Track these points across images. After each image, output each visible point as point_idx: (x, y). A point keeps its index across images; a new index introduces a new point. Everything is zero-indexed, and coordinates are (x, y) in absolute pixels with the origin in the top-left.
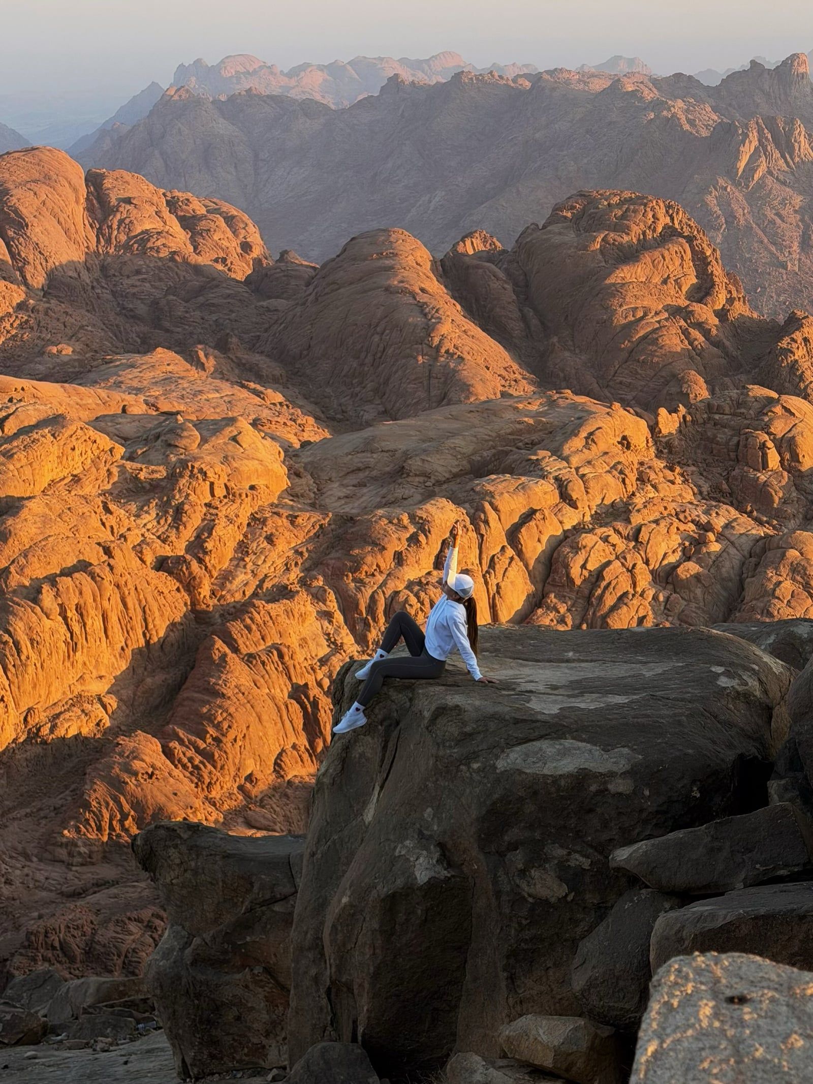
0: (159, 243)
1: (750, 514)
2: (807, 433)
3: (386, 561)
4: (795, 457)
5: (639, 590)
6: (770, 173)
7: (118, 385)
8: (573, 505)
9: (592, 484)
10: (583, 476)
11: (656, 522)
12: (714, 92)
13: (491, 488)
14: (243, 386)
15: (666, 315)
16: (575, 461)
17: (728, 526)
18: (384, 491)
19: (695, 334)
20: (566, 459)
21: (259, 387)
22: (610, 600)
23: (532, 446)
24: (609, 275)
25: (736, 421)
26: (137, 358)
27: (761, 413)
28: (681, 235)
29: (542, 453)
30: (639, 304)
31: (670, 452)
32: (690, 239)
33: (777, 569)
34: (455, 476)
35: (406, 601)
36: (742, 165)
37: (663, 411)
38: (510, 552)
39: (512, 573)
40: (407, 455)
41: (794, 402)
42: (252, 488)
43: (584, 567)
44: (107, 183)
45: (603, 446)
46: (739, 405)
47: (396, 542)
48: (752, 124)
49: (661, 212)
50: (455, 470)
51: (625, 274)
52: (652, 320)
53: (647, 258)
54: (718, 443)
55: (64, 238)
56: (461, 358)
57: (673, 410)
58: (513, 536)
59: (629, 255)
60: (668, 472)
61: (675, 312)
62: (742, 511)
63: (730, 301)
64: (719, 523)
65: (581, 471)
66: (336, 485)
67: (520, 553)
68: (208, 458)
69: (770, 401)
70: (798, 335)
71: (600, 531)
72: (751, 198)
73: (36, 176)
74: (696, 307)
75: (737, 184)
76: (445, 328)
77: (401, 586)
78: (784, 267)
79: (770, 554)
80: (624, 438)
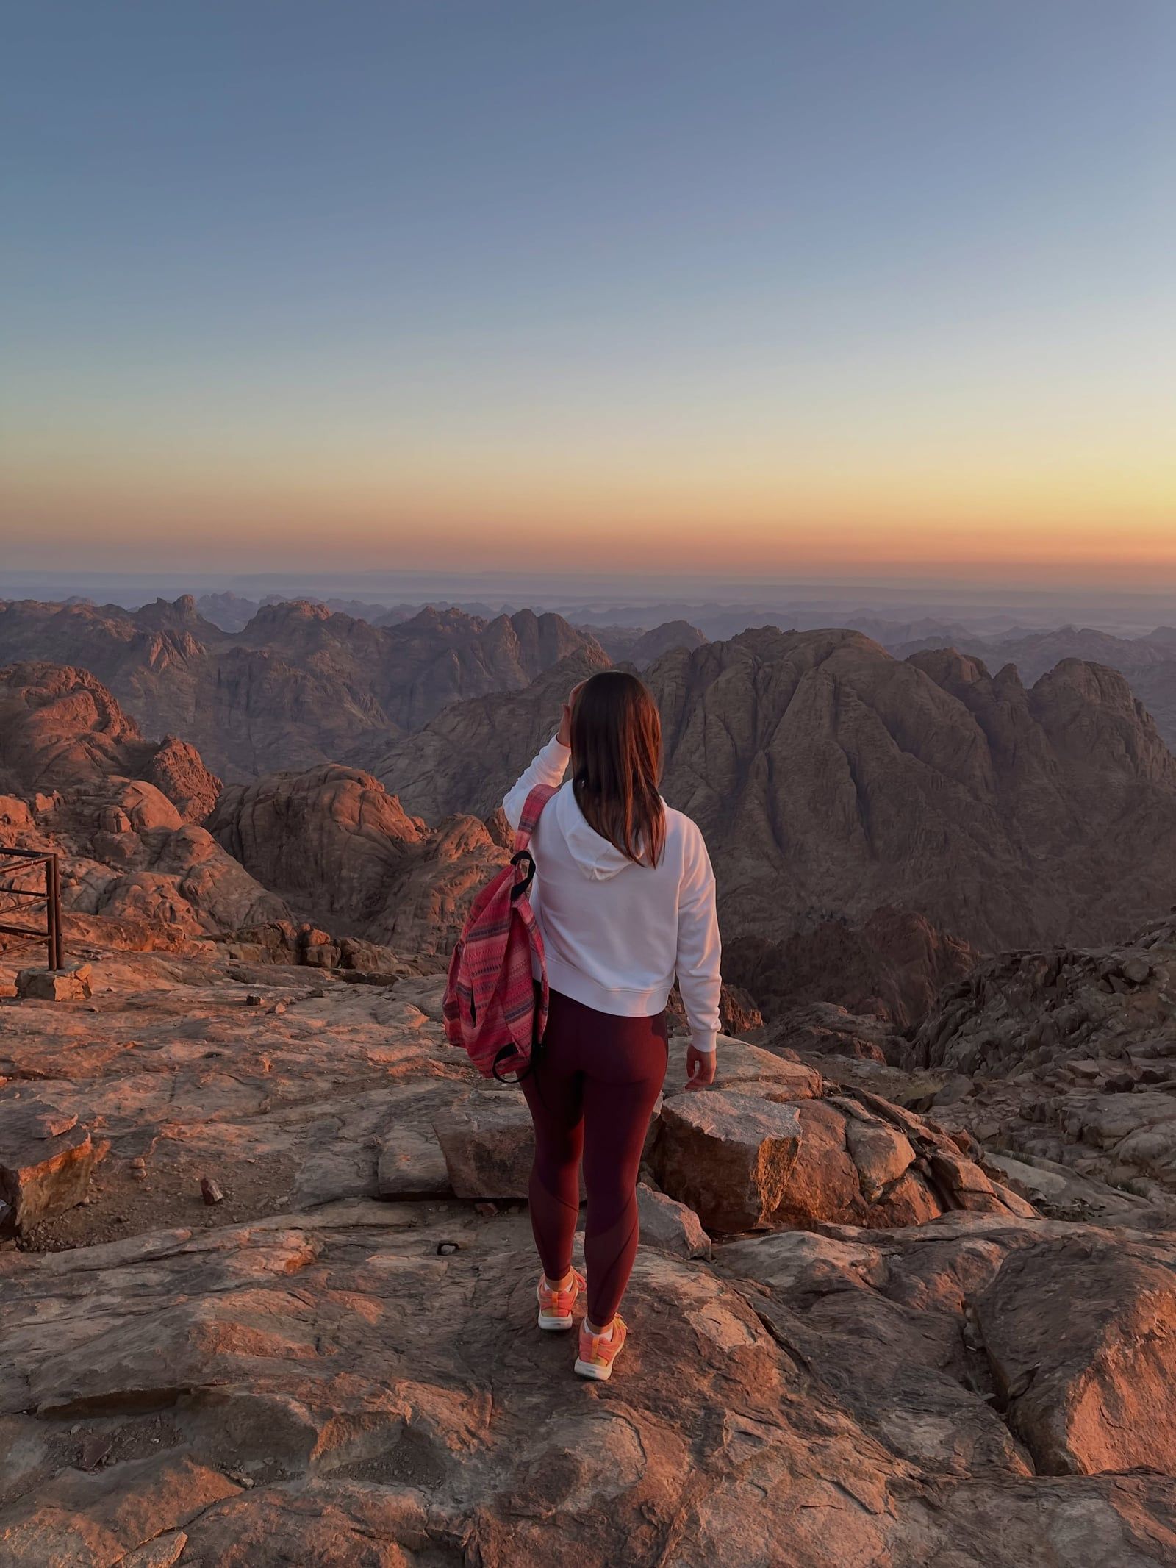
1: (108, 864)
2: (152, 806)
4: (142, 822)
6: (172, 663)
12: (134, 616)
15: (74, 740)
17: (88, 873)
19: (97, 753)
24: (32, 714)
25: (98, 800)
27: (117, 793)
28: (86, 689)
30: (54, 733)
31: (47, 825)
32: (93, 692)
33: (123, 900)
36: (153, 659)
37: (40, 796)
41: (146, 787)
46: (101, 788)
48: (158, 634)
49: (72, 675)
51: (43, 714)
52: (64, 744)
53: (60, 703)
54: (85, 816)
57: (48, 794)
59: (44, 703)
61: (82, 738)
62: (102, 862)
63: (124, 731)
64: (81, 872)
69: (124, 785)
70: (168, 751)
72: (160, 678)
74: (98, 735)
75: (151, 670)
79: (119, 890)
80: (5, 816)
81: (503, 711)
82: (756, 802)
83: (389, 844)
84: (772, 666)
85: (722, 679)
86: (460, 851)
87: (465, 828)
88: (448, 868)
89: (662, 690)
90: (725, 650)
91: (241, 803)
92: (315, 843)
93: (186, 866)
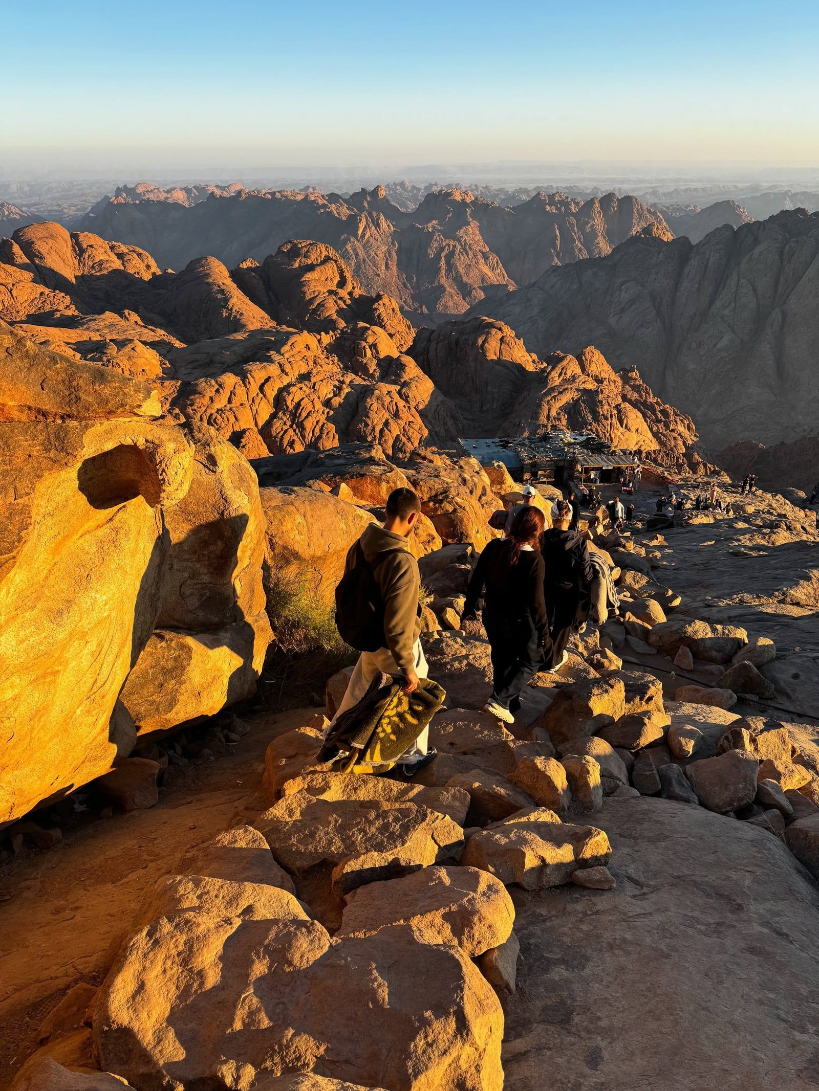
0: (107, 266)
1: (360, 376)
2: (381, 342)
3: (206, 401)
4: (377, 352)
5: (316, 409)
6: (371, 236)
7: (88, 329)
8: (287, 374)
9: (294, 365)
10: (290, 362)
11: (322, 381)
12: (347, 201)
13: (250, 368)
14: (146, 327)
15: (327, 294)
16: (286, 355)
17: (351, 382)
18: (204, 371)
19: (340, 302)
20: (283, 355)
21: (153, 328)
22: (304, 414)
23: (268, 350)
24: (303, 276)
25: (353, 337)
26: (96, 316)
27: (363, 334)
28: (332, 259)
29: (272, 352)
30: (316, 289)
31: (327, 351)
32: (336, 261)
33: (371, 398)
34: (236, 363)
35: (216, 418)
36: (360, 232)
37: (323, 334)
38: (261, 395)
39: (262, 404)
40: (214, 354)
41: (376, 329)
42: (143, 370)
43: (292, 400)
44: (81, 238)
45: (297, 349)
46: (355, 330)
47: (210, 392)
48: (363, 215)
49: (323, 249)
50: (235, 361)
51: (309, 276)
52: (322, 296)
53: (318, 269)
54: (346, 347)
55: (62, 264)
56: (242, 314)
57: (327, 333)
58: (261, 388)
59: (311, 268)
60: (326, 360)
61: (331, 292)
62: (357, 375)
63: (354, 288)
64: (348, 381)
65: (289, 360)
66: (183, 369)
67: (265, 396)
68: (121, 358)
69: (367, 329)
70: (380, 302)
71: (299, 385)
72: (364, 246)
73: (47, 235)
74: (339, 290)
75: (359, 241)
76: (233, 301)
77: (213, 411)
78: (379, 275)
79: (368, 392)
80: (307, 345)
81: (589, 273)
82: (768, 346)
83: (516, 372)
84: (797, 241)
85: (756, 252)
86: (561, 378)
87: (564, 363)
88: (553, 389)
89: (708, 259)
90: (762, 228)
91: (429, 341)
92: (473, 369)
93: (402, 380)
